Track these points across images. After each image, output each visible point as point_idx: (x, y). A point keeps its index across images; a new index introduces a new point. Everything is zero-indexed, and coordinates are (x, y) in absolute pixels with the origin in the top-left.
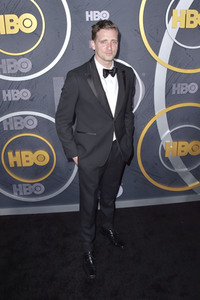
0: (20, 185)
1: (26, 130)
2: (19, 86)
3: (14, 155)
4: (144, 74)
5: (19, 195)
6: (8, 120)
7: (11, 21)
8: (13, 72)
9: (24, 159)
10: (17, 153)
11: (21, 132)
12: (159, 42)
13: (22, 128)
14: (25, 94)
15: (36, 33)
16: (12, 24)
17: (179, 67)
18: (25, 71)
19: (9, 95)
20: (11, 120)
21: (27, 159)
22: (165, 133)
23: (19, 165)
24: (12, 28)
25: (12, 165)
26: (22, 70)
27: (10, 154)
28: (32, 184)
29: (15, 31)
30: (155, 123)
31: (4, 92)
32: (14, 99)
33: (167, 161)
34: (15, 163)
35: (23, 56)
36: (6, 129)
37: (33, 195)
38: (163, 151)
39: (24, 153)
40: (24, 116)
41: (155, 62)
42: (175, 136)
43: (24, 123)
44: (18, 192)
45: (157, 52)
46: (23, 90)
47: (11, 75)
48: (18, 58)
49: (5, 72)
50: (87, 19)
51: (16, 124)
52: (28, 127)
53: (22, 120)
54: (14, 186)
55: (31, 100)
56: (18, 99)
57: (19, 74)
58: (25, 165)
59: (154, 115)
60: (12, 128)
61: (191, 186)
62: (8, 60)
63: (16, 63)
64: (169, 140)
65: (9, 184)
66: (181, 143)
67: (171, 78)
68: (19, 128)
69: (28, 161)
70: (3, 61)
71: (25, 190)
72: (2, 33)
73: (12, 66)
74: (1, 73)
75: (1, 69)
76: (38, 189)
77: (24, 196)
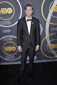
0: (8, 56)
1: (9, 41)
2: (7, 28)
3: (6, 48)
4: (43, 25)
6: (4, 38)
7: (5, 10)
10: (7, 47)
11: (8, 41)
12: (47, 16)
15: (12, 14)
16: (5, 11)
17: (53, 23)
18: (9, 24)
19: (4, 31)
20: (5, 38)
23: (7, 51)
24: (5, 12)
25: (5, 51)
27: (5, 48)
28: (11, 56)
29: (6, 13)
30: (46, 39)
31: (3, 30)
32: (6, 32)
35: (8, 20)
36: (4, 41)
37: (11, 59)
38: (48, 47)
39: (9, 47)
40: (9, 37)
41: (46, 22)
42: (51, 43)
45: (47, 19)
46: (8, 30)
47: (5, 25)
51: (7, 39)
52: (10, 40)
54: (6, 57)
55: (11, 32)
56: (7, 32)
57: (7, 25)
58: (9, 50)
59: (45, 37)
60: (5, 40)
63: (6, 22)
64: (50, 44)
65: (5, 56)
67: (51, 26)
68: (7, 40)
69: (10, 50)
70: (3, 21)
71: (9, 58)
72: (2, 13)
73: (5, 23)
74: (2, 25)
75: (2, 24)
76: (13, 57)
77: (9, 59)
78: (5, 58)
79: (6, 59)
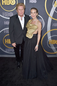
0: (8, 49)
4: (45, 20)
6: (5, 30)
8: (7, 16)
10: (7, 40)
15: (15, 5)
16: (8, 2)
17: (55, 18)
20: (6, 30)
22: (49, 37)
23: (8, 43)
24: (8, 3)
25: (6, 43)
27: (5, 40)
28: (11, 49)
29: (9, 4)
30: (47, 34)
31: (5, 22)
32: (7, 24)
33: (49, 45)
36: (5, 32)
37: (11, 52)
38: (48, 42)
41: (48, 16)
47: (7, 17)
48: (9, 12)
50: (30, 2)
54: (6, 49)
59: (47, 32)
61: (55, 53)
63: (9, 14)
66: (54, 40)
67: (53, 21)
69: (10, 42)
70: (5, 13)
71: (9, 50)
72: (5, 4)
74: (4, 16)
75: (4, 15)
77: (9, 52)
79: (6, 52)
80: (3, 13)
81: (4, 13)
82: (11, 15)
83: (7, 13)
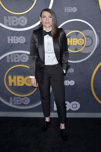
0: (14, 98)
1: (21, 63)
2: (18, 34)
3: (12, 78)
5: (13, 104)
6: (10, 55)
8: (15, 25)
9: (19, 81)
10: (15, 77)
11: (18, 63)
13: (18, 61)
14: (22, 40)
18: (23, 25)
19: (12, 40)
20: (12, 56)
21: (21, 81)
23: (15, 85)
26: (21, 24)
27: (10, 77)
28: (22, 97)
31: (9, 37)
32: (15, 42)
34: (13, 83)
35: (22, 15)
36: (8, 61)
37: (22, 105)
39: (19, 77)
40: (20, 54)
43: (20, 58)
44: (13, 102)
46: (21, 37)
47: (14, 27)
48: (19, 16)
49: (10, 25)
51: (15, 58)
52: (22, 61)
53: (19, 56)
54: (11, 98)
55: (26, 43)
56: (17, 42)
57: (19, 27)
58: (19, 85)
60: (12, 61)
62: (12, 17)
63: (17, 19)
68: (17, 61)
69: (21, 83)
70: (9, 17)
71: (18, 101)
73: (15, 21)
74: (8, 26)
75: (8, 23)
76: (26, 101)
77: (17, 105)
78: (9, 101)
79: (10, 105)
80: (5, 18)
81: (7, 19)
82: (23, 21)
83: (14, 17)
